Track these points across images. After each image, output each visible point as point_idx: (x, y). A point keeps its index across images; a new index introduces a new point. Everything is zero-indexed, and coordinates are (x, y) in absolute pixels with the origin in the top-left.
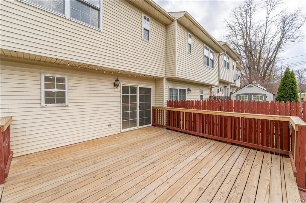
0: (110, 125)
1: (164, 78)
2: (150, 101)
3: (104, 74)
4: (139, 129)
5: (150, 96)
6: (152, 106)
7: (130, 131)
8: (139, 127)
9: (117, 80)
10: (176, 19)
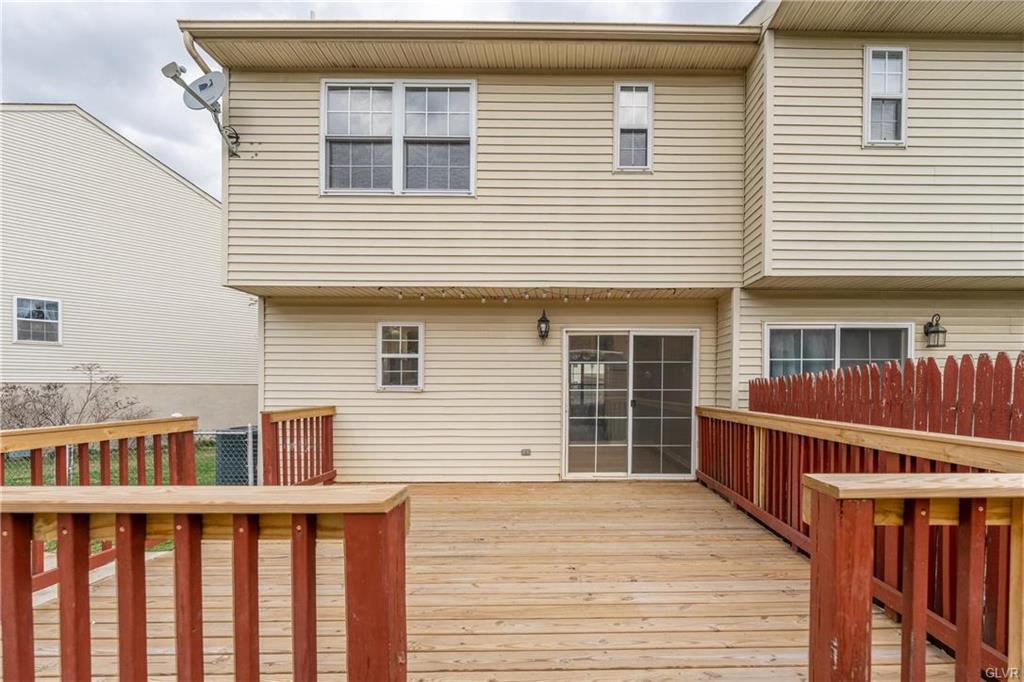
0: (526, 453)
1: (732, 289)
2: (689, 385)
3: (482, 306)
4: (630, 482)
5: (690, 367)
6: (696, 402)
7: (596, 481)
8: (630, 476)
9: (544, 320)
10: (766, 25)
